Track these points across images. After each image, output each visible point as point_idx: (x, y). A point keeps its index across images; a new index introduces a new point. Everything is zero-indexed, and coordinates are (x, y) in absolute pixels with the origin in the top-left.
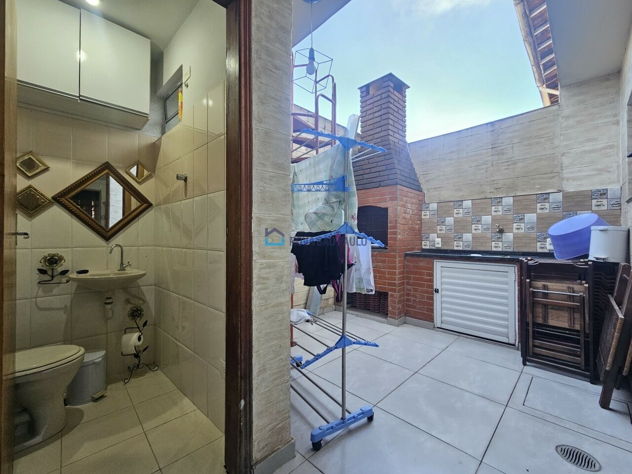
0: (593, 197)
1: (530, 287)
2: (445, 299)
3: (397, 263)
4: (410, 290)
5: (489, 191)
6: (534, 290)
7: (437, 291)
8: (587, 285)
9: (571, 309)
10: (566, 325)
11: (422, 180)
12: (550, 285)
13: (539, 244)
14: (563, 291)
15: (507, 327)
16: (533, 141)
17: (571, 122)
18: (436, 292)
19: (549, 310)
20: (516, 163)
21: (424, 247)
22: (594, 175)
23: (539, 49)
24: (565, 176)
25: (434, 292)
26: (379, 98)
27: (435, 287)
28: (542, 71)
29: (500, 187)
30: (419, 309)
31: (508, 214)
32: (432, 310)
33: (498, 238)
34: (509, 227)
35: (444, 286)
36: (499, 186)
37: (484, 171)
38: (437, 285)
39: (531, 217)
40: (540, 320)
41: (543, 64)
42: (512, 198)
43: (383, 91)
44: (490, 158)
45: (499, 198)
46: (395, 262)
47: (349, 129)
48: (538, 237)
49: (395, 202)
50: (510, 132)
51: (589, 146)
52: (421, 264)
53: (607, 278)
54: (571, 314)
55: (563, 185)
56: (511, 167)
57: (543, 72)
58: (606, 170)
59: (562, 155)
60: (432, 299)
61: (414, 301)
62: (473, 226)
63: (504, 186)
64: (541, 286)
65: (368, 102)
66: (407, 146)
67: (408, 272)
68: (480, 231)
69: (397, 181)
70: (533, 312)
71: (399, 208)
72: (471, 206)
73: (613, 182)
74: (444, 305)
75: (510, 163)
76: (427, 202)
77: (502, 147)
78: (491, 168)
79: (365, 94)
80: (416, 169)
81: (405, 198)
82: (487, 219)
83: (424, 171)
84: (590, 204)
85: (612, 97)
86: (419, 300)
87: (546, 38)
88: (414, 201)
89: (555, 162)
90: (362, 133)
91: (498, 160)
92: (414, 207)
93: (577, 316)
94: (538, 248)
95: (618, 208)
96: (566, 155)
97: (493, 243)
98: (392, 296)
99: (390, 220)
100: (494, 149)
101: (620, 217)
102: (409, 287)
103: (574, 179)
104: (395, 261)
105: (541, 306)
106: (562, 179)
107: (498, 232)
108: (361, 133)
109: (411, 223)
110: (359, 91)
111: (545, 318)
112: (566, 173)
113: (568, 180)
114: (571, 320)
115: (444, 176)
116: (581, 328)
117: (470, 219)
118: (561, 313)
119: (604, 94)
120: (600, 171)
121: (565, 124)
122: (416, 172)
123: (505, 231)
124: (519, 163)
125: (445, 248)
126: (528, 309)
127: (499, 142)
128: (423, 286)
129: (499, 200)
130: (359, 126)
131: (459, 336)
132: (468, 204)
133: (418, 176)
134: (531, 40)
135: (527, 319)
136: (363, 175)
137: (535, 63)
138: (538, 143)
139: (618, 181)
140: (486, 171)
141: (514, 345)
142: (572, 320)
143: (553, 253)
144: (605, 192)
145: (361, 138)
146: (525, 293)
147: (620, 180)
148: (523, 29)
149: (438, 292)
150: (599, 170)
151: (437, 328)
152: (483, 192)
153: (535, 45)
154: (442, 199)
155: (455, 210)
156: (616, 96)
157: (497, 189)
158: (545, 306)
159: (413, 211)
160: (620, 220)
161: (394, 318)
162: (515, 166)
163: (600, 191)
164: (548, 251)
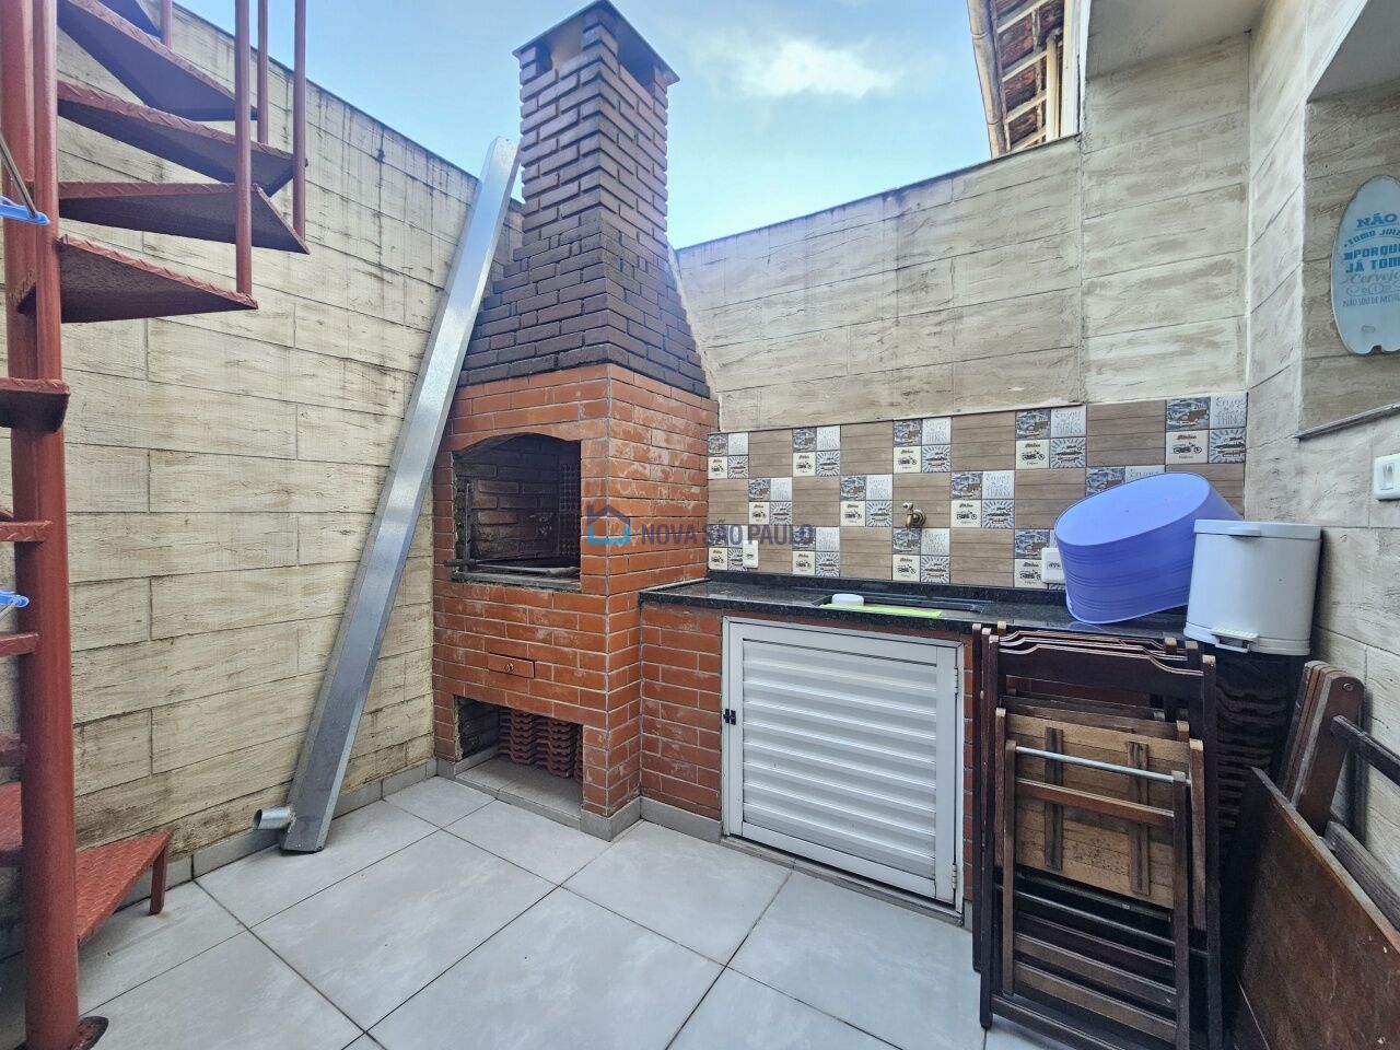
0: (1169, 422)
1: (1009, 735)
2: (752, 744)
3: (608, 628)
4: (654, 712)
5: (889, 400)
6: (1018, 748)
7: (731, 717)
8: (1197, 745)
9: (1143, 831)
10: (1122, 884)
11: (709, 364)
12: (1072, 731)
13: (1019, 563)
14: (1113, 757)
15: (930, 844)
16: (1007, 249)
17: (1114, 188)
18: (727, 722)
19: (1068, 825)
20: (961, 317)
21: (713, 566)
22: (1173, 354)
23: (1004, 79)
24: (1094, 356)
25: (724, 721)
26: (572, 82)
27: (725, 706)
28: (1008, 142)
29: (916, 389)
30: (679, 773)
31: (936, 469)
32: (715, 780)
33: (912, 543)
34: (939, 509)
35: (753, 702)
36: (916, 384)
37: (876, 338)
38: (731, 699)
39: (999, 482)
40: (1037, 859)
41: (1010, 124)
42: (948, 421)
43: (583, 59)
44: (893, 300)
45: (913, 420)
46: (600, 626)
47: (482, 180)
48: (1017, 542)
49: (601, 422)
50: (947, 222)
51: (1158, 268)
52: (687, 629)
53: (1232, 693)
54: (1140, 849)
55: (1088, 386)
56: (947, 327)
57: (1008, 147)
58: (1206, 340)
59: (1088, 293)
60: (716, 743)
61: (667, 747)
62: (844, 504)
63: (926, 387)
64: (1042, 732)
65: (543, 99)
66: (671, 258)
67: (649, 654)
68: (861, 522)
69: (604, 351)
70: (1015, 829)
71: (615, 443)
72: (837, 444)
73: (1225, 379)
74: (752, 764)
75: (944, 316)
76: (723, 431)
77: (925, 268)
78: (893, 330)
79: (532, 70)
80: (693, 329)
81: (638, 412)
82: (880, 485)
83: (717, 337)
84: (1161, 444)
85: (1226, 111)
86: (681, 746)
87: (1020, 53)
88: (680, 423)
89: (1066, 316)
90: (526, 199)
91: (913, 307)
92: (680, 443)
93: (1162, 853)
94: (1017, 575)
95: (1238, 458)
96: (1098, 291)
97: (897, 558)
98: (593, 736)
99: (588, 484)
100: (901, 273)
101: (1242, 488)
102: (651, 702)
103: (1118, 367)
104: (602, 623)
105: (1040, 807)
106: (1086, 366)
107: (909, 526)
108: (523, 201)
109: (665, 492)
110: (516, 63)
111: (1055, 852)
112: (1097, 349)
113: (1101, 368)
114: (1140, 866)
115: (769, 351)
116: (1175, 902)
117: (834, 483)
118: (1107, 837)
119: (1207, 103)
120: (1190, 344)
121: (1095, 196)
122: (695, 338)
123: (930, 520)
124: (971, 315)
125: (770, 569)
126: (999, 818)
127: (916, 251)
128: (689, 699)
129: (910, 430)
130: (519, 178)
131: (793, 867)
132: (829, 437)
133: (700, 350)
134: (990, 48)
135: (998, 857)
136: (515, 331)
137: (994, 116)
138: (1019, 257)
139: (1240, 375)
140: (881, 341)
141: (952, 906)
142: (1143, 869)
143: (1062, 595)
144: (1203, 406)
145: (525, 216)
146: (992, 756)
147: (1243, 371)
148: (975, 9)
149: (734, 722)
150: (1187, 340)
151: (731, 835)
152: (872, 404)
153: (996, 68)
154: (764, 423)
155: (796, 455)
156: (1238, 108)
157: (908, 394)
158: (1056, 809)
159: (674, 456)
160: (1241, 497)
161: (601, 812)
162: (958, 327)
163: (1189, 405)
164: (1044, 587)
